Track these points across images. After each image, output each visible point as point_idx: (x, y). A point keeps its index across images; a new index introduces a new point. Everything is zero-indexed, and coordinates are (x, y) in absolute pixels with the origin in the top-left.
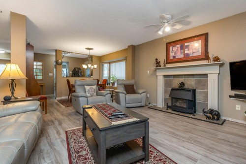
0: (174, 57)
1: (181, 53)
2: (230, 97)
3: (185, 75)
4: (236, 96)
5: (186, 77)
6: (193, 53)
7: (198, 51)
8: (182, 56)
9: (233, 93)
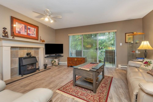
0: (19, 32)
1: (25, 31)
2: (45, 57)
3: (28, 48)
4: (47, 57)
5: (29, 49)
6: (32, 34)
7: (35, 34)
8: (26, 34)
9: (46, 56)
